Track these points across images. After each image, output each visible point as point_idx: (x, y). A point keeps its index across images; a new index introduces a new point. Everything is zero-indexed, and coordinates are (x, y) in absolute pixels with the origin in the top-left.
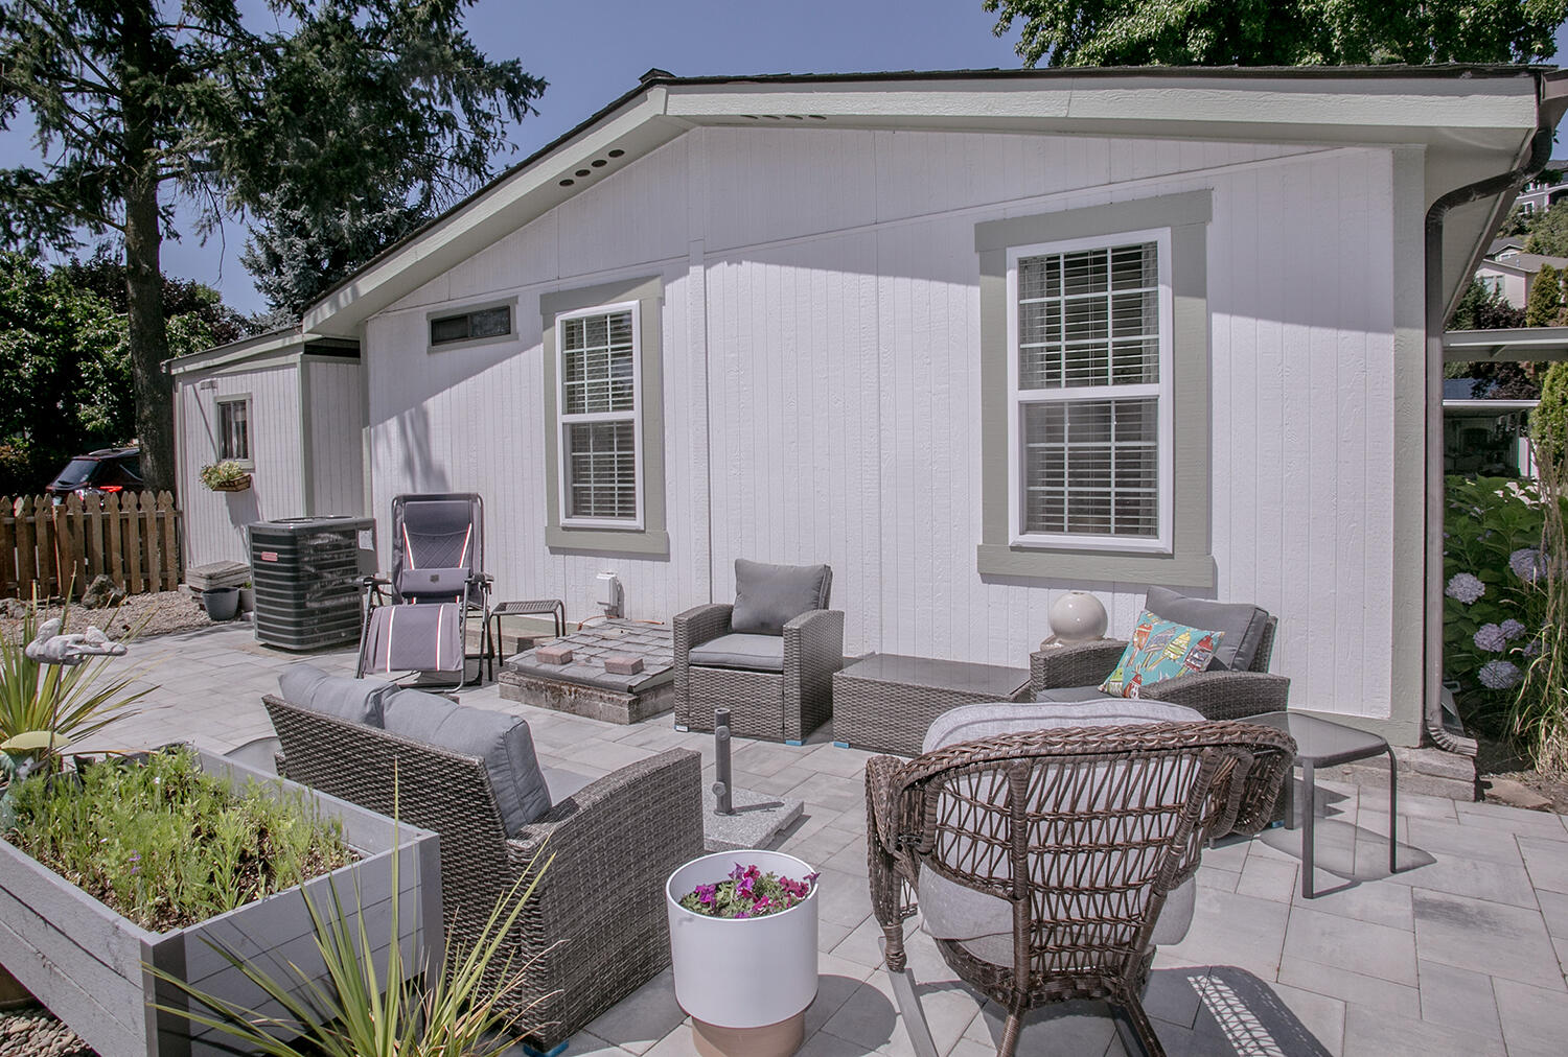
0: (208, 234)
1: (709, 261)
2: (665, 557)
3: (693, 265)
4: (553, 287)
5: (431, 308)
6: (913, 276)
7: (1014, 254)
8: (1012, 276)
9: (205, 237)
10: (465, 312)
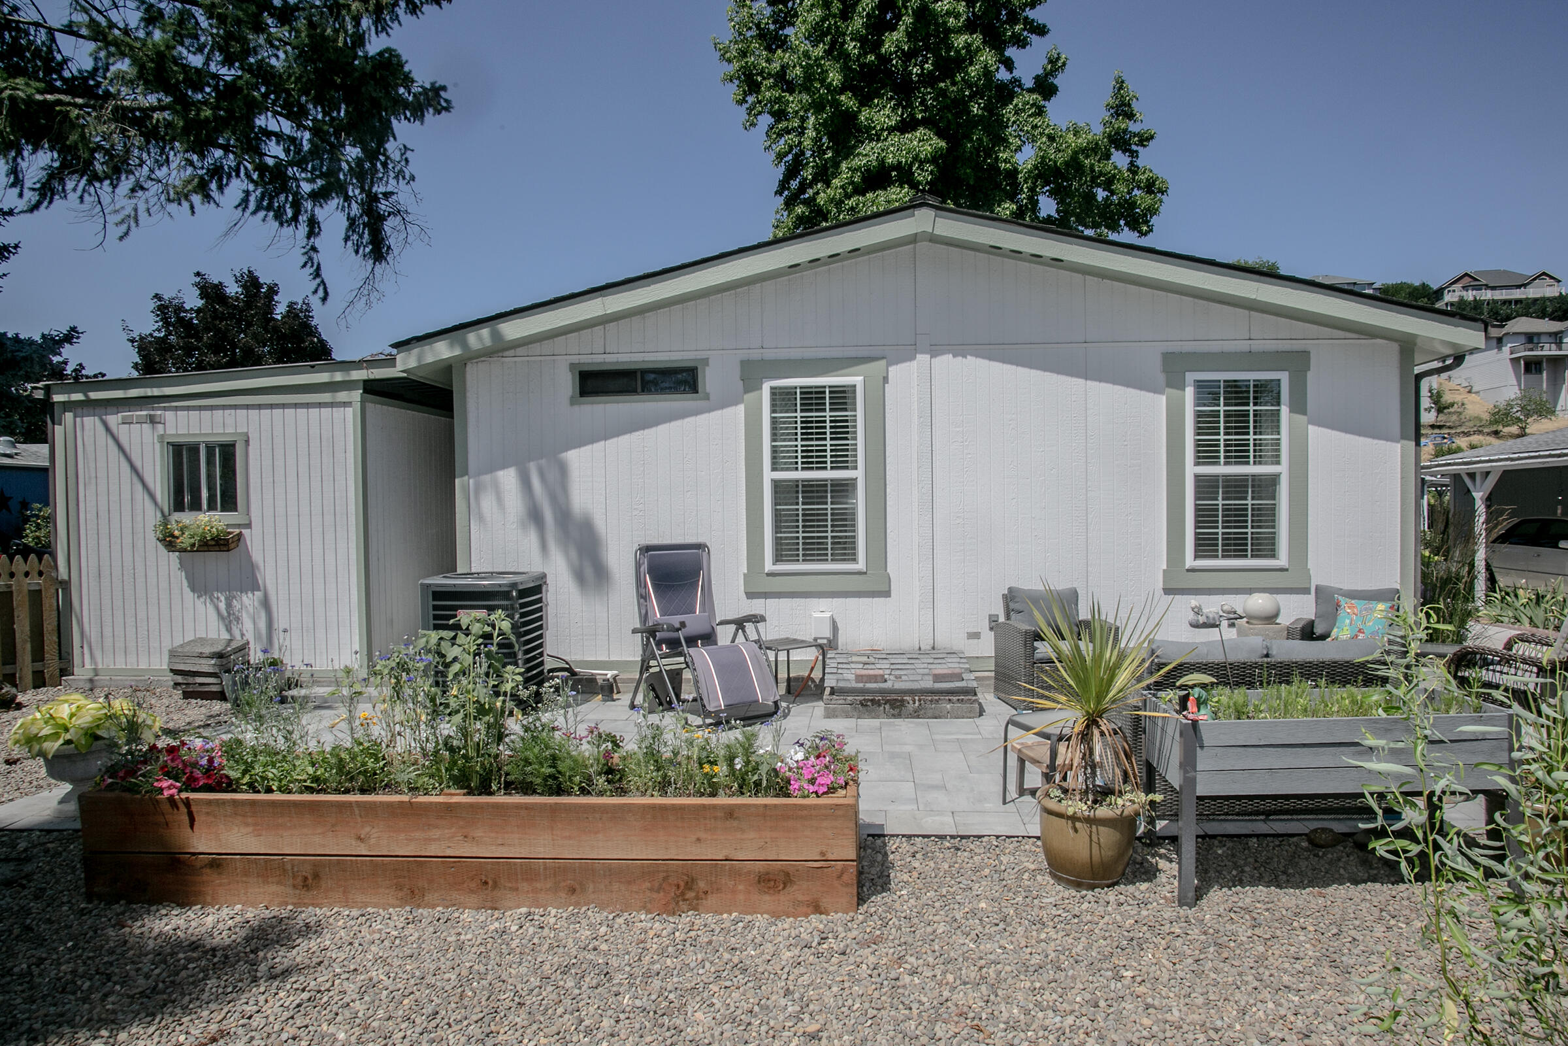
0: (133, 224)
1: (935, 350)
2: (887, 594)
3: (922, 353)
4: (755, 355)
5: (575, 359)
6: (1114, 383)
7: (1191, 377)
8: (1189, 392)
9: (129, 228)
10: (633, 367)
